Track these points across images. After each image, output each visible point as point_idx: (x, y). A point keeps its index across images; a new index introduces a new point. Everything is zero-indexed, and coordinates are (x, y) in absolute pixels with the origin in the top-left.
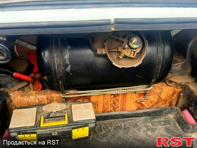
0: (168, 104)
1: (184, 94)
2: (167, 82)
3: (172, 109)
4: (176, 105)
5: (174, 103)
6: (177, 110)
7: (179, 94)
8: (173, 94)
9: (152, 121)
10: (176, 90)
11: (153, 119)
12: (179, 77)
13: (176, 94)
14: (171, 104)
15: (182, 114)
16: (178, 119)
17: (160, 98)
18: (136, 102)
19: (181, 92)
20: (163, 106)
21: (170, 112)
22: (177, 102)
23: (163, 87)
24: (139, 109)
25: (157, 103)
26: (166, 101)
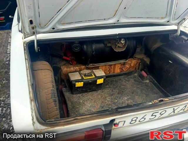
0: (134, 69)
1: (142, 63)
2: (134, 58)
3: (136, 71)
4: (138, 69)
5: (137, 68)
6: (139, 71)
7: (140, 63)
8: (137, 63)
9: (128, 77)
10: (138, 61)
11: (128, 76)
12: (139, 55)
13: (138, 64)
14: (136, 69)
15: (141, 73)
16: (139, 75)
17: (131, 65)
18: (120, 68)
19: (140, 62)
20: (132, 70)
21: (135, 73)
22: (139, 68)
23: (132, 60)
24: (121, 72)
25: (129, 68)
26: (133, 67)
